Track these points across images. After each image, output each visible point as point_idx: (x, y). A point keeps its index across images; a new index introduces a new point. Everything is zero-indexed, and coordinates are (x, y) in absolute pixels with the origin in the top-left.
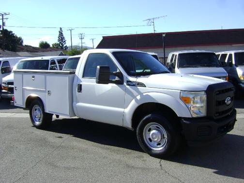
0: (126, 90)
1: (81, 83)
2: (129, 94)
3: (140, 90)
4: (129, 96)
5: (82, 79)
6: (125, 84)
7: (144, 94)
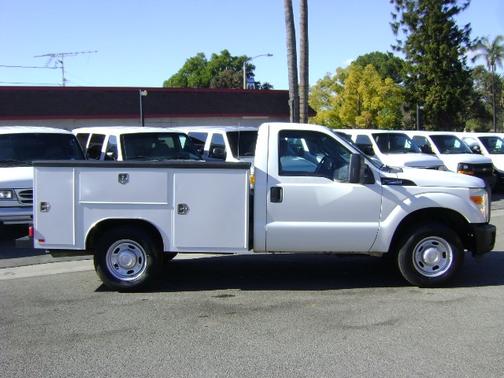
0: (382, 192)
1: (279, 185)
2: (389, 198)
3: (408, 190)
4: (389, 201)
5: (281, 178)
6: (378, 182)
7: (417, 196)
